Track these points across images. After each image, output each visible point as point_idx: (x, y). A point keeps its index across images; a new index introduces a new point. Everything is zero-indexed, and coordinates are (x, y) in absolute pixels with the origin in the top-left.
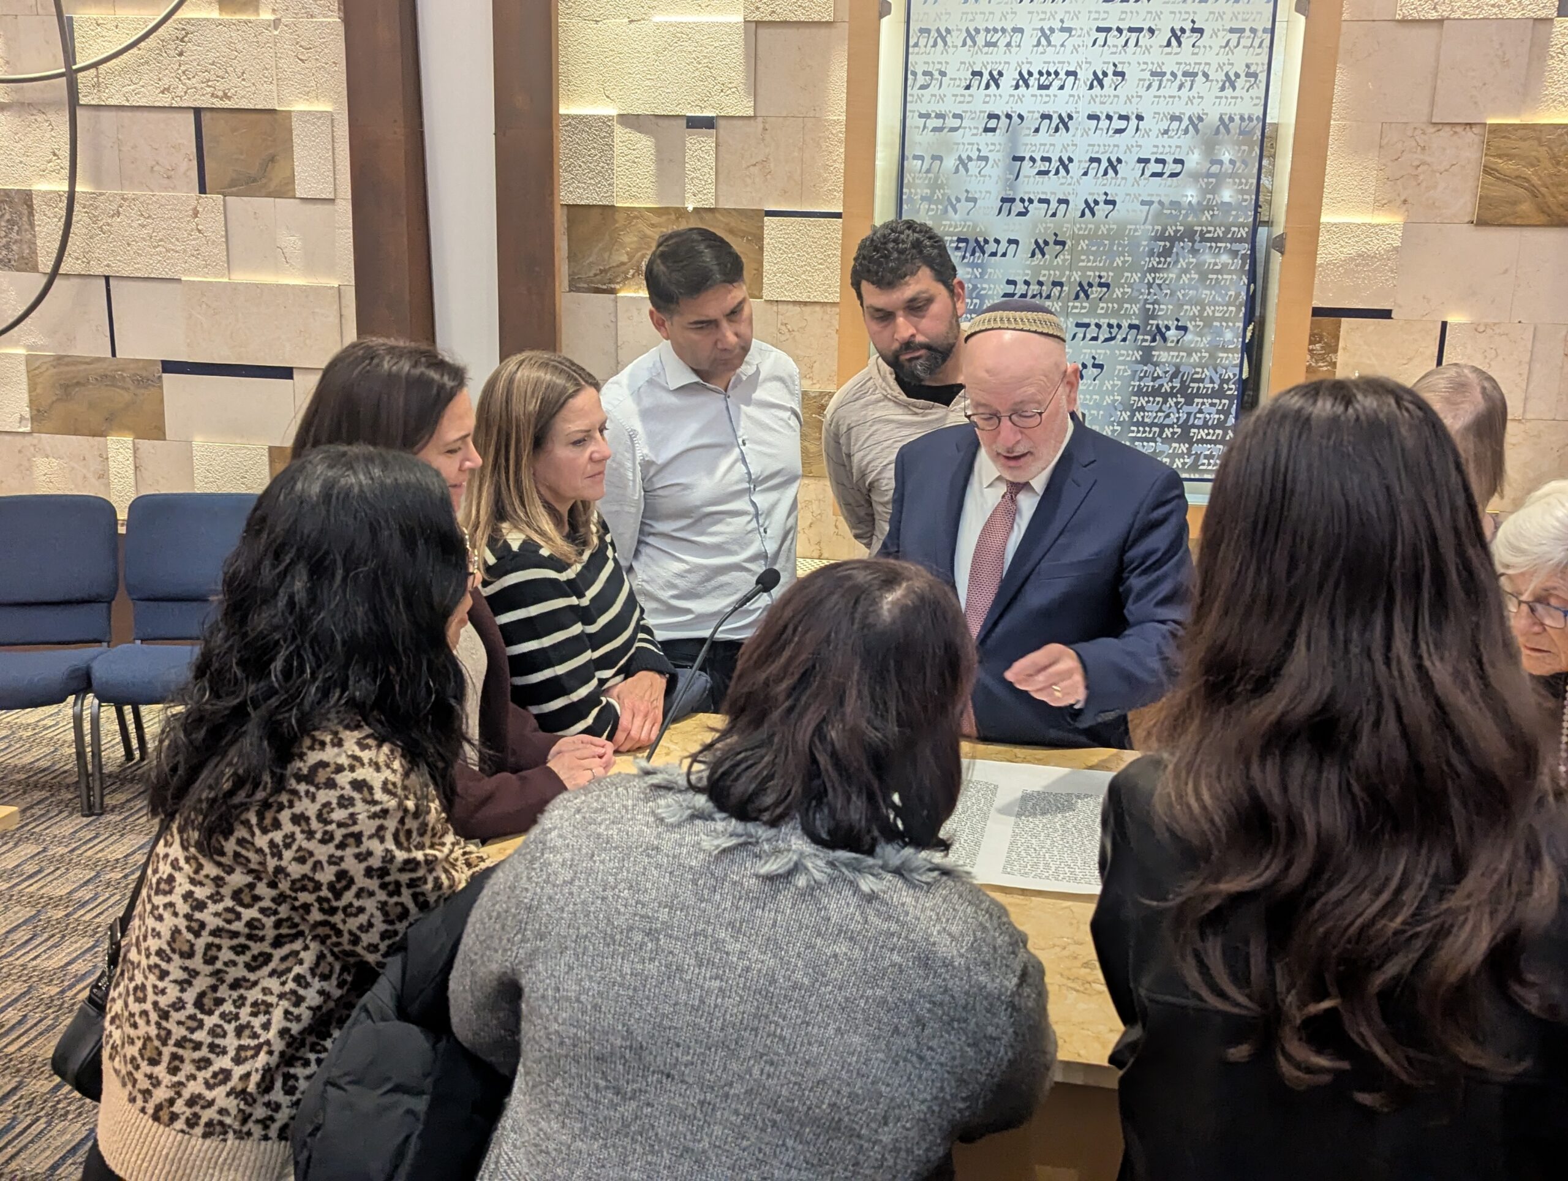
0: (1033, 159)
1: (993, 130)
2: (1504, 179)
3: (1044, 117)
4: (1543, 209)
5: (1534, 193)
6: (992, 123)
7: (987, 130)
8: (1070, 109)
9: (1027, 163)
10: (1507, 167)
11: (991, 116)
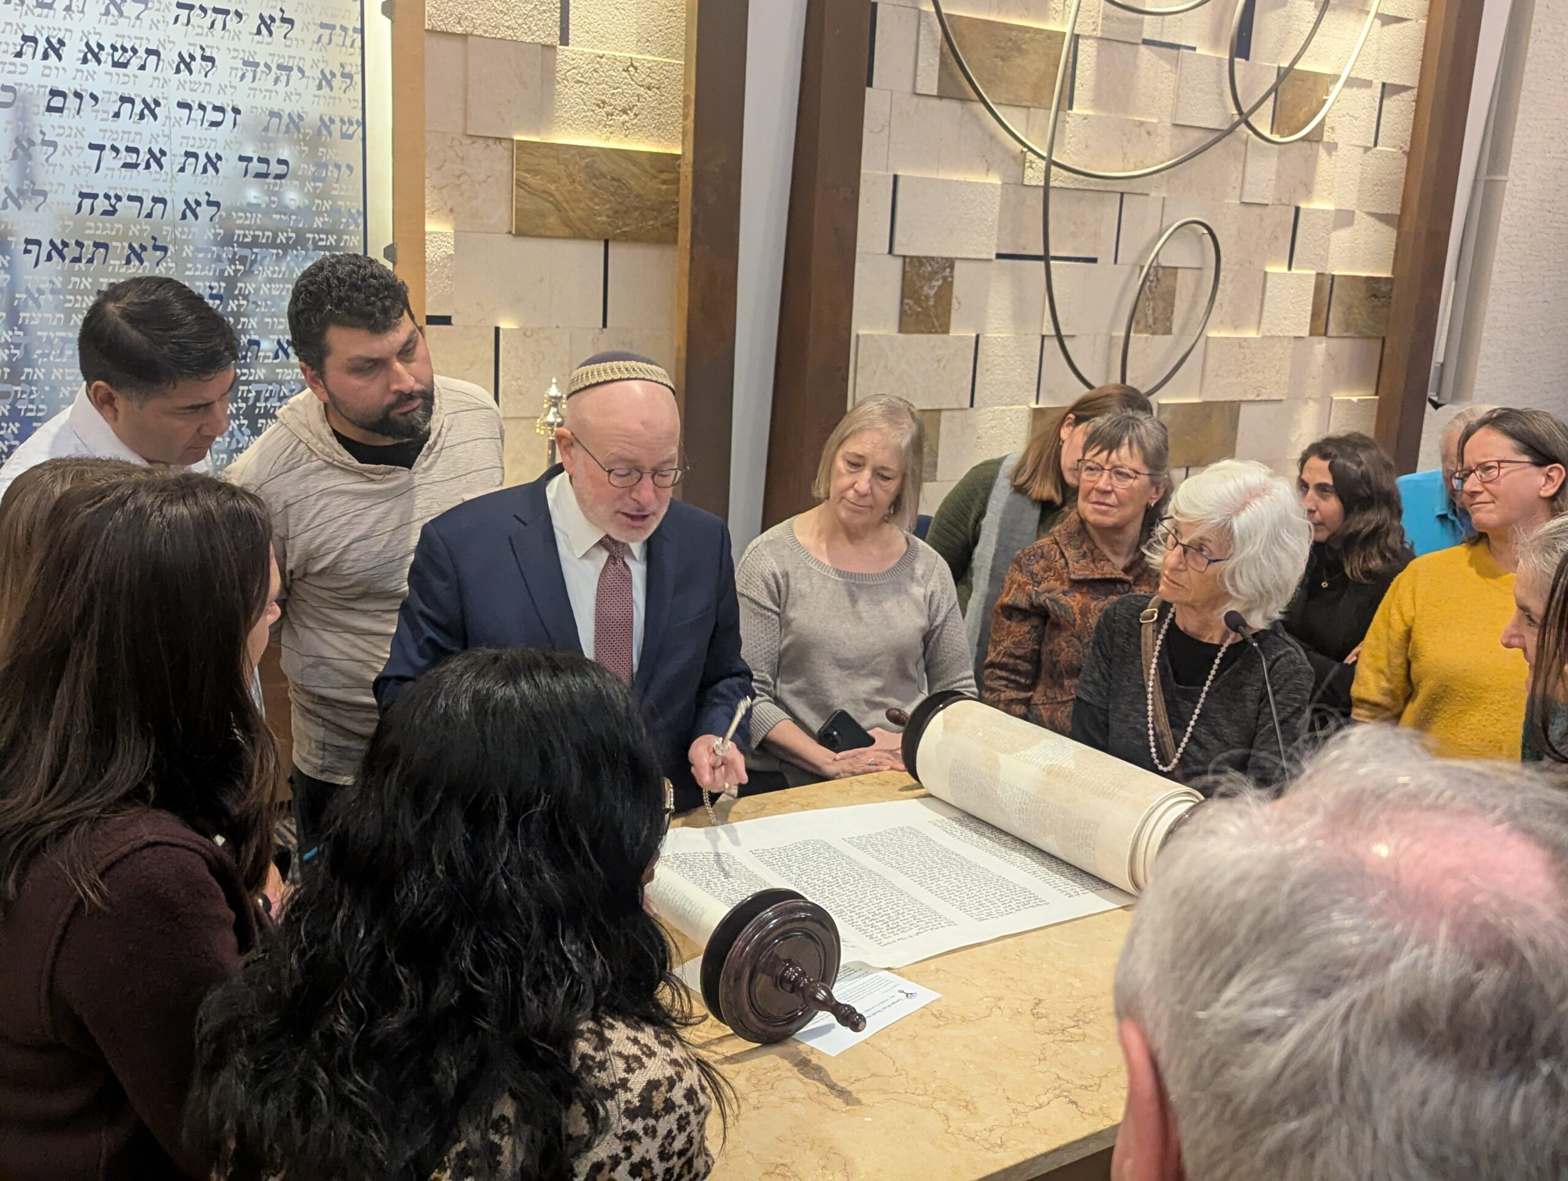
0: (114, 148)
1: (60, 110)
2: (533, 192)
3: (124, 99)
4: (567, 223)
5: (557, 206)
6: (57, 102)
7: (50, 109)
8: (157, 93)
9: (108, 154)
10: (534, 181)
11: (54, 93)
